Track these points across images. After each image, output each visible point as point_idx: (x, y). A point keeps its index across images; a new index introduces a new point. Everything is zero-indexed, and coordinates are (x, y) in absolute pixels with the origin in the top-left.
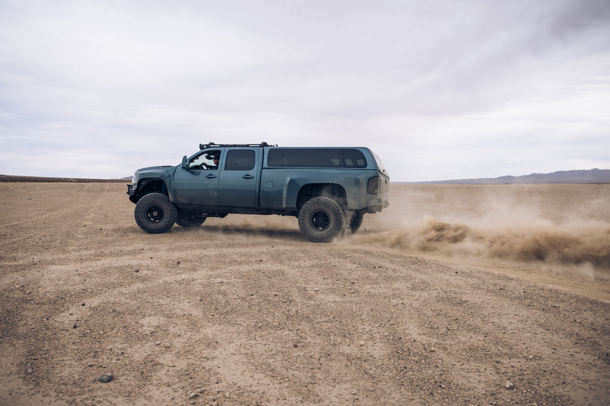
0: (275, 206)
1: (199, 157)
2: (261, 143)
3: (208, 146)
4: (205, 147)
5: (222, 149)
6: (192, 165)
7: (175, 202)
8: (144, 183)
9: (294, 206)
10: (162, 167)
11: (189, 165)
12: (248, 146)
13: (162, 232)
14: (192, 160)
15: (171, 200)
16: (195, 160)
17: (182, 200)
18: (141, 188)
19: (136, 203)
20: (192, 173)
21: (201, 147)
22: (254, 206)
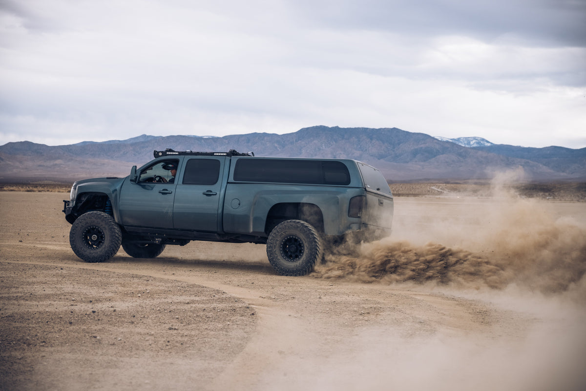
0: (242, 231)
1: (154, 167)
2: (228, 151)
3: (164, 154)
4: (160, 154)
5: (180, 158)
6: (143, 176)
7: (121, 223)
8: (84, 199)
9: (263, 230)
10: (107, 178)
11: (140, 177)
12: (212, 154)
13: (101, 261)
14: (144, 170)
15: (116, 221)
16: (147, 171)
17: (129, 221)
18: (80, 204)
19: (72, 223)
20: (144, 187)
21: (156, 154)
22: (216, 230)
